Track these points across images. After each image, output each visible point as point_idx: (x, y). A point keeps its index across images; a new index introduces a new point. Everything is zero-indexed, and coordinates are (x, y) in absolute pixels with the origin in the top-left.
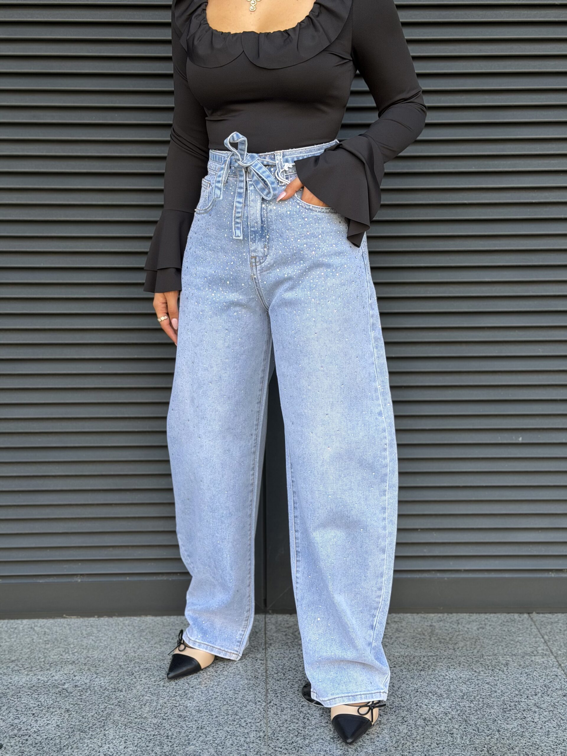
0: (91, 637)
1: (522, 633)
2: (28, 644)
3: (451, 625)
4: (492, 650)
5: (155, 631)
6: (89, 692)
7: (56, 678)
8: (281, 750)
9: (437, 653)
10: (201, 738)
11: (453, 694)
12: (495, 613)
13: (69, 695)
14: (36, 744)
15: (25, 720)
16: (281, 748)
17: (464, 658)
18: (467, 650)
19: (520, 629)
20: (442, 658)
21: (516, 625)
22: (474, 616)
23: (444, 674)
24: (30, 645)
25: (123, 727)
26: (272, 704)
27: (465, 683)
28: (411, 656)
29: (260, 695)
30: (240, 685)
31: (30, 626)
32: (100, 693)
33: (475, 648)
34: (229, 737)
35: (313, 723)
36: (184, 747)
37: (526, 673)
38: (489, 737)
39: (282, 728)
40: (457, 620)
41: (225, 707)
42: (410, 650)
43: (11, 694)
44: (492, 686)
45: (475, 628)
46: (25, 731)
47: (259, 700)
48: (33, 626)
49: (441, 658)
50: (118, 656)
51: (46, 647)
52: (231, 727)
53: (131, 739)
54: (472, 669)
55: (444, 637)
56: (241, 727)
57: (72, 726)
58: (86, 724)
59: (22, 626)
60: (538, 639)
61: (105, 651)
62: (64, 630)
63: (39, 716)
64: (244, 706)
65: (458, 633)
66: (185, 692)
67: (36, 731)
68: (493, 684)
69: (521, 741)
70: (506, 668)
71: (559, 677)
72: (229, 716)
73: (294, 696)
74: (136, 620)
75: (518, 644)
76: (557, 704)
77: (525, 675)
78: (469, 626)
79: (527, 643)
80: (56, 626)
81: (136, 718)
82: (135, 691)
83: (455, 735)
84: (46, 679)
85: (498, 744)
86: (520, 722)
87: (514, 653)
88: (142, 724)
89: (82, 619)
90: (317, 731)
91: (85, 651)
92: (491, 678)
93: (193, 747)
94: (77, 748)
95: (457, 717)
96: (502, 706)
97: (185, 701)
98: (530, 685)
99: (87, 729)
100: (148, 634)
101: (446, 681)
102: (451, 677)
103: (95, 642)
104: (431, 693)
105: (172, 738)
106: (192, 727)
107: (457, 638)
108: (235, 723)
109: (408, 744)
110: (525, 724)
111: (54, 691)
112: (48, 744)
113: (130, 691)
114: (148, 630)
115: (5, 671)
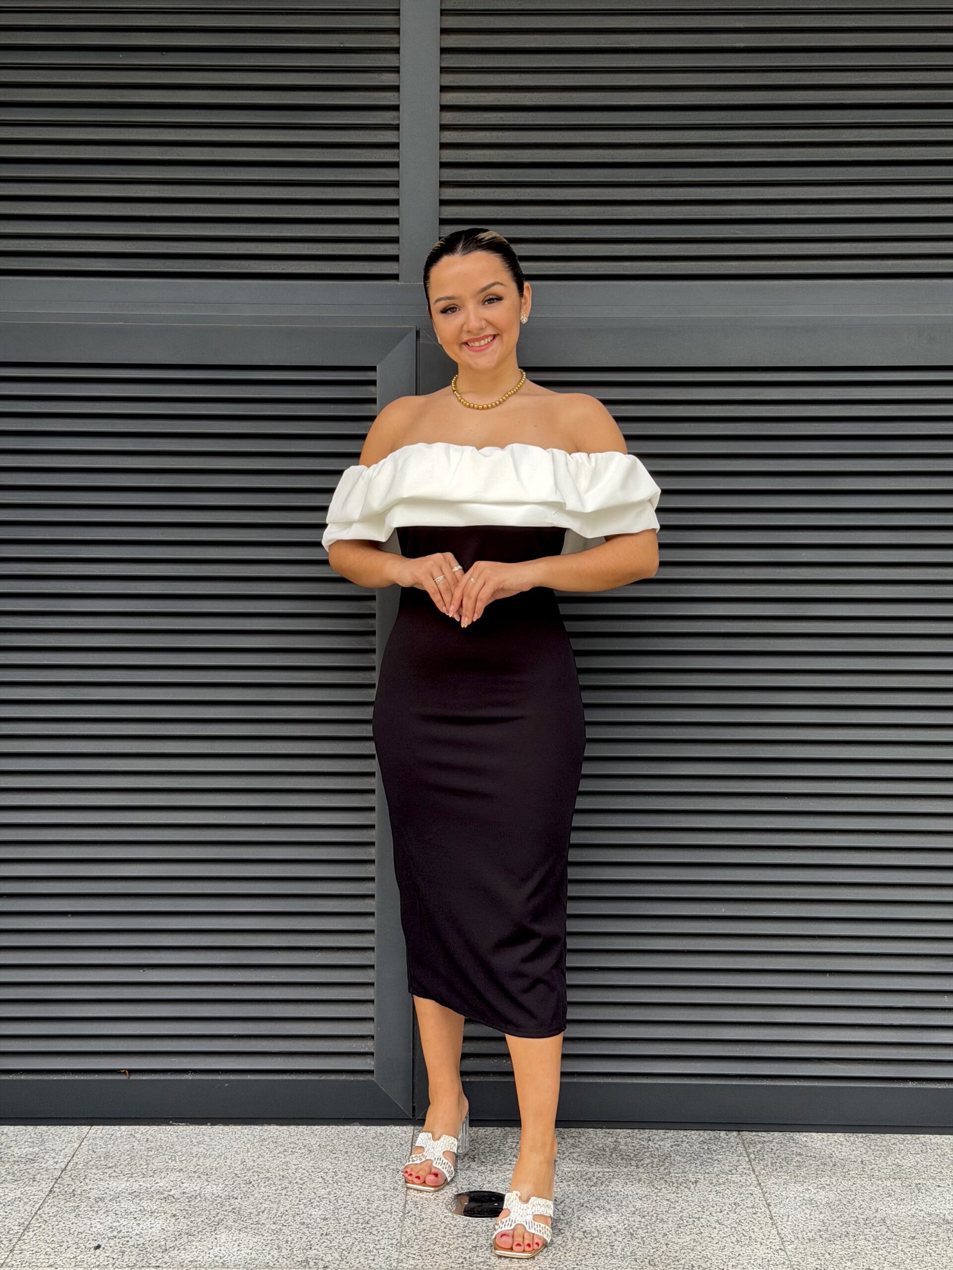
0: (202, 1145)
1: (724, 1152)
2: (128, 1151)
3: (640, 1141)
4: (683, 1168)
5: (280, 1140)
6: (199, 1199)
7: (161, 1184)
8: (414, 1256)
9: (615, 1170)
10: (325, 1244)
11: (623, 1210)
12: (697, 1130)
13: (176, 1201)
14: (139, 1245)
15: (125, 1223)
16: (415, 1254)
17: (647, 1175)
18: (652, 1167)
19: (723, 1147)
20: (621, 1174)
21: (719, 1143)
22: (671, 1133)
23: (618, 1190)
24: (129, 1152)
25: (237, 1232)
26: (410, 1214)
27: (641, 1199)
28: (584, 1171)
29: (397, 1206)
30: (375, 1196)
31: (129, 1133)
32: (211, 1200)
33: (662, 1166)
34: (357, 1243)
35: (455, 1232)
36: (305, 1251)
37: (716, 1191)
38: (655, 1250)
39: (418, 1237)
40: (649, 1137)
41: (356, 1216)
42: (583, 1165)
43: (108, 1199)
44: (672, 1202)
45: (669, 1145)
46: (126, 1233)
47: (396, 1210)
48: (133, 1133)
49: (619, 1175)
50: (233, 1165)
51: (149, 1154)
52: (360, 1234)
53: (246, 1243)
54: (653, 1186)
55: (628, 1154)
56: (372, 1235)
57: (178, 1230)
58: (194, 1228)
59: (120, 1132)
60: (740, 1158)
61: (218, 1159)
62: (171, 1138)
63: (142, 1220)
64: (377, 1215)
65: (646, 1150)
66: (310, 1201)
67: (138, 1233)
68: (673, 1201)
69: (690, 1254)
70: (694, 1186)
71: (755, 1196)
72: (360, 1224)
73: (437, 1207)
74: (257, 1129)
75: (717, 1162)
76: (743, 1221)
77: (715, 1193)
78: (662, 1143)
79: (728, 1161)
80: (161, 1133)
81: (252, 1224)
82: (252, 1199)
83: (615, 1247)
84: (149, 1186)
85: (663, 1257)
86: (695, 1236)
87: (707, 1171)
88: (258, 1229)
89: (191, 1127)
90: (458, 1240)
91: (195, 1159)
92: (673, 1195)
93: (315, 1252)
94: (185, 1249)
95: (622, 1230)
96: (678, 1222)
97: (310, 1209)
98: (717, 1202)
99: (196, 1233)
100: (271, 1143)
101: (619, 1197)
102: (626, 1193)
103: (208, 1151)
104: (598, 1207)
105: (291, 1243)
106: (316, 1233)
107: (643, 1154)
108: (365, 1231)
109: (560, 1253)
110: (700, 1239)
111: (158, 1197)
112: (152, 1245)
113: (246, 1199)
114: (270, 1139)
115: (101, 1177)
